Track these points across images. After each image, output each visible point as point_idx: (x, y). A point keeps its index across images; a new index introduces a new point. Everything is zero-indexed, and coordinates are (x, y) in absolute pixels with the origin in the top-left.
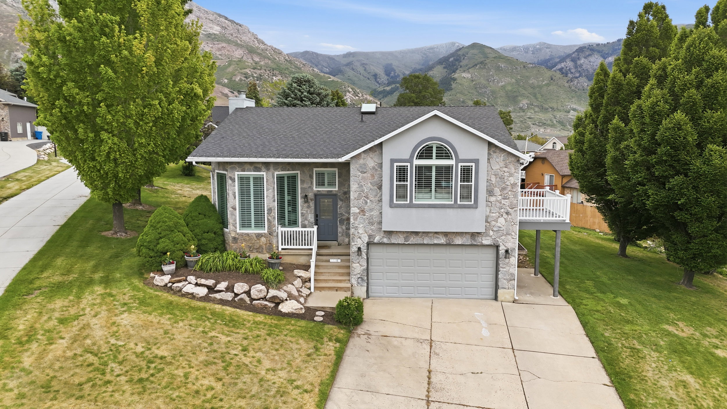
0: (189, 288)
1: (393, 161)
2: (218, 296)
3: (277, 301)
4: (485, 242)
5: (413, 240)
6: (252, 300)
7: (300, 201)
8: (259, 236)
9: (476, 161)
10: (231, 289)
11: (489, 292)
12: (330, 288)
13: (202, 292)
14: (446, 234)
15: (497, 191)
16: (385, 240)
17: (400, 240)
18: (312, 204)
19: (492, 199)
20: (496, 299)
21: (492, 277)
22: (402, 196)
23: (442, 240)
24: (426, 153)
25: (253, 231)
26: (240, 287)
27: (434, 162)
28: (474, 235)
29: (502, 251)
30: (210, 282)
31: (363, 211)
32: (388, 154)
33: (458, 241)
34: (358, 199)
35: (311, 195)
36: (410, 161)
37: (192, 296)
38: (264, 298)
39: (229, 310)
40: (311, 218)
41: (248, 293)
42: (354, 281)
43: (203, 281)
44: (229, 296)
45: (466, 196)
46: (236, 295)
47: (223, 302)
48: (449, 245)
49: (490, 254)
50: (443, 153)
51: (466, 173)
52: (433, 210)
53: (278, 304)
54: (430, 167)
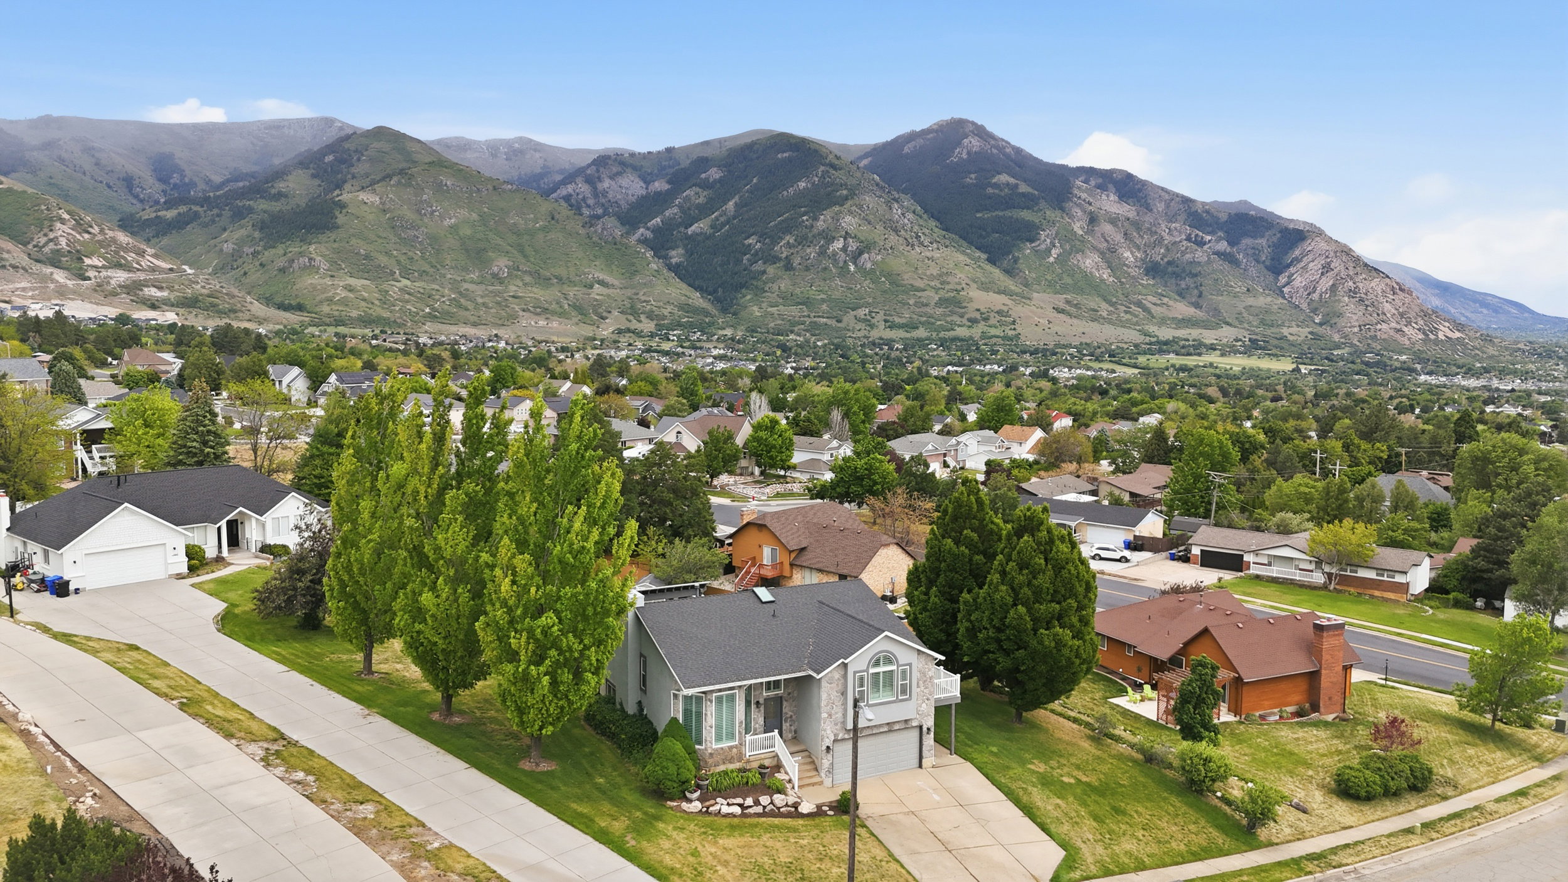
0: (725, 809)
1: (855, 673)
2: (751, 811)
3: (796, 806)
4: (914, 724)
5: (865, 732)
6: (779, 808)
7: (753, 706)
8: (731, 748)
9: (910, 665)
11: (916, 762)
12: (808, 785)
13: (737, 810)
14: (889, 724)
15: (921, 683)
18: (762, 708)
19: (918, 690)
20: (920, 766)
21: (917, 750)
22: (861, 698)
24: (878, 663)
25: (725, 744)
26: (765, 800)
27: (881, 669)
28: (906, 721)
29: (925, 729)
30: (739, 800)
31: (830, 715)
32: (852, 668)
33: (897, 727)
34: (827, 705)
35: (761, 701)
36: (867, 671)
37: (733, 815)
40: (761, 721)
41: (772, 803)
42: (823, 775)
43: (731, 801)
44: (759, 809)
45: (904, 692)
46: (764, 807)
47: (758, 815)
48: (890, 731)
49: (916, 733)
50: (888, 661)
51: (904, 675)
52: (882, 707)
53: (796, 808)
54: (878, 673)
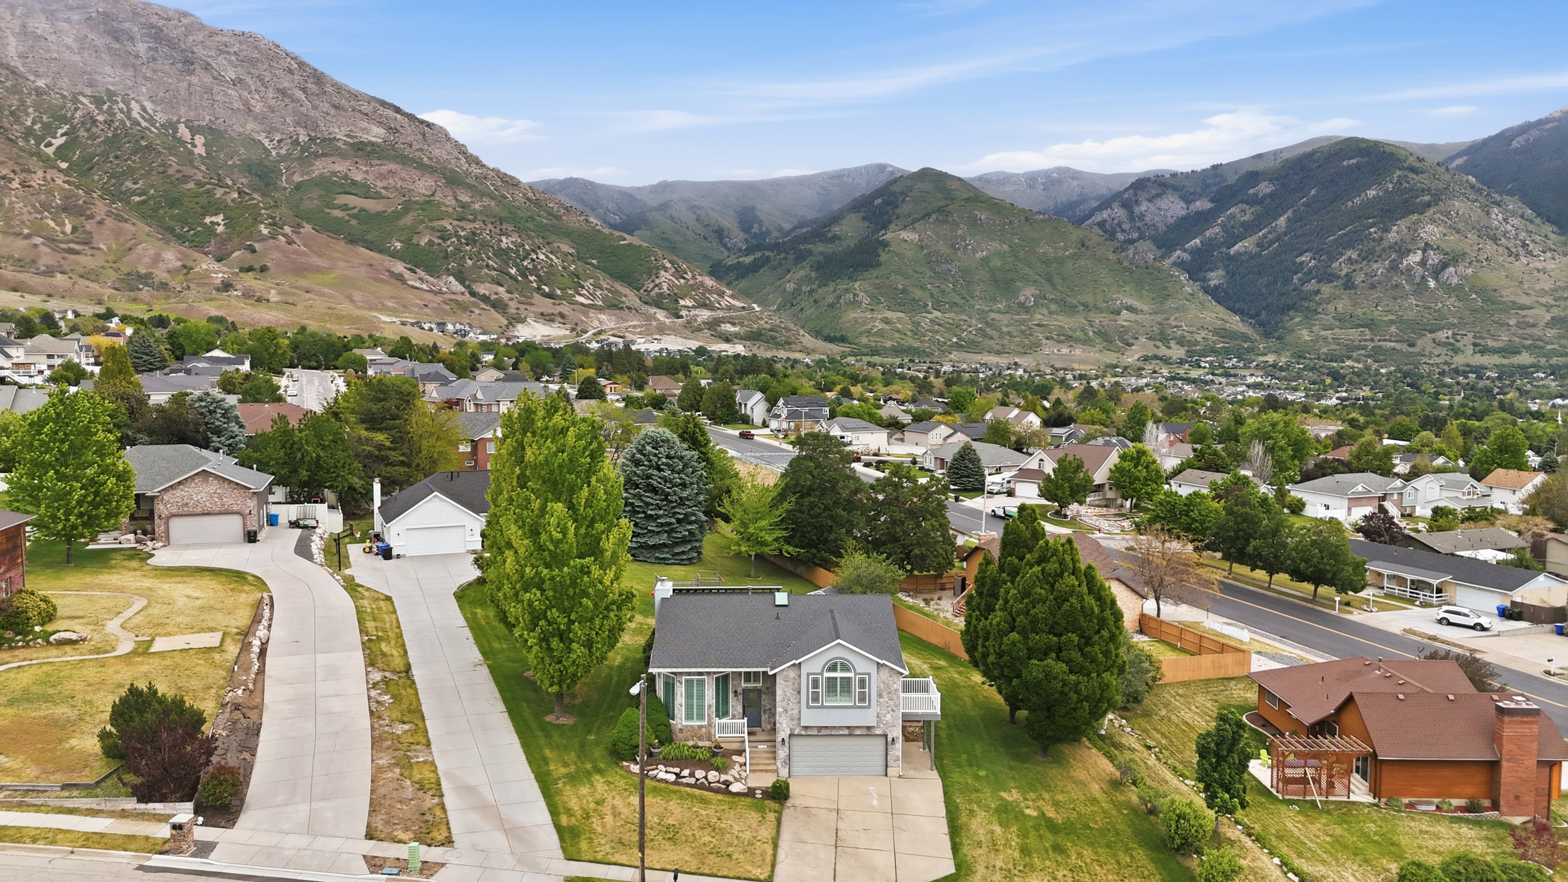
0: (662, 775)
1: (808, 674)
2: (684, 780)
3: (727, 784)
4: (877, 732)
5: (823, 732)
6: (710, 783)
7: (731, 695)
8: (700, 727)
9: (869, 674)
10: (692, 775)
11: (882, 769)
12: (761, 771)
13: (672, 778)
14: (848, 728)
15: (885, 694)
16: (803, 733)
17: (815, 732)
18: (741, 698)
19: (881, 700)
20: (886, 775)
21: (883, 759)
22: (816, 699)
23: (846, 732)
24: (833, 668)
25: (695, 723)
26: (700, 774)
27: (838, 674)
28: (868, 728)
29: (890, 739)
30: (677, 770)
31: (786, 711)
32: (805, 670)
33: (858, 732)
34: (783, 700)
35: (740, 690)
36: (821, 674)
37: (666, 781)
38: (718, 782)
39: (697, 792)
40: (740, 709)
41: (706, 778)
42: (779, 764)
43: (671, 769)
44: (692, 781)
45: (862, 699)
46: (698, 780)
47: (688, 785)
48: (850, 735)
49: (882, 741)
50: (845, 668)
51: (862, 683)
52: (838, 710)
53: (728, 786)
54: (836, 678)
